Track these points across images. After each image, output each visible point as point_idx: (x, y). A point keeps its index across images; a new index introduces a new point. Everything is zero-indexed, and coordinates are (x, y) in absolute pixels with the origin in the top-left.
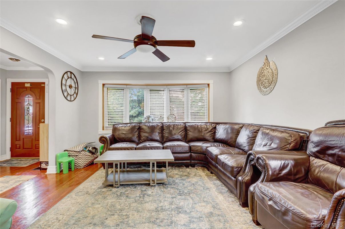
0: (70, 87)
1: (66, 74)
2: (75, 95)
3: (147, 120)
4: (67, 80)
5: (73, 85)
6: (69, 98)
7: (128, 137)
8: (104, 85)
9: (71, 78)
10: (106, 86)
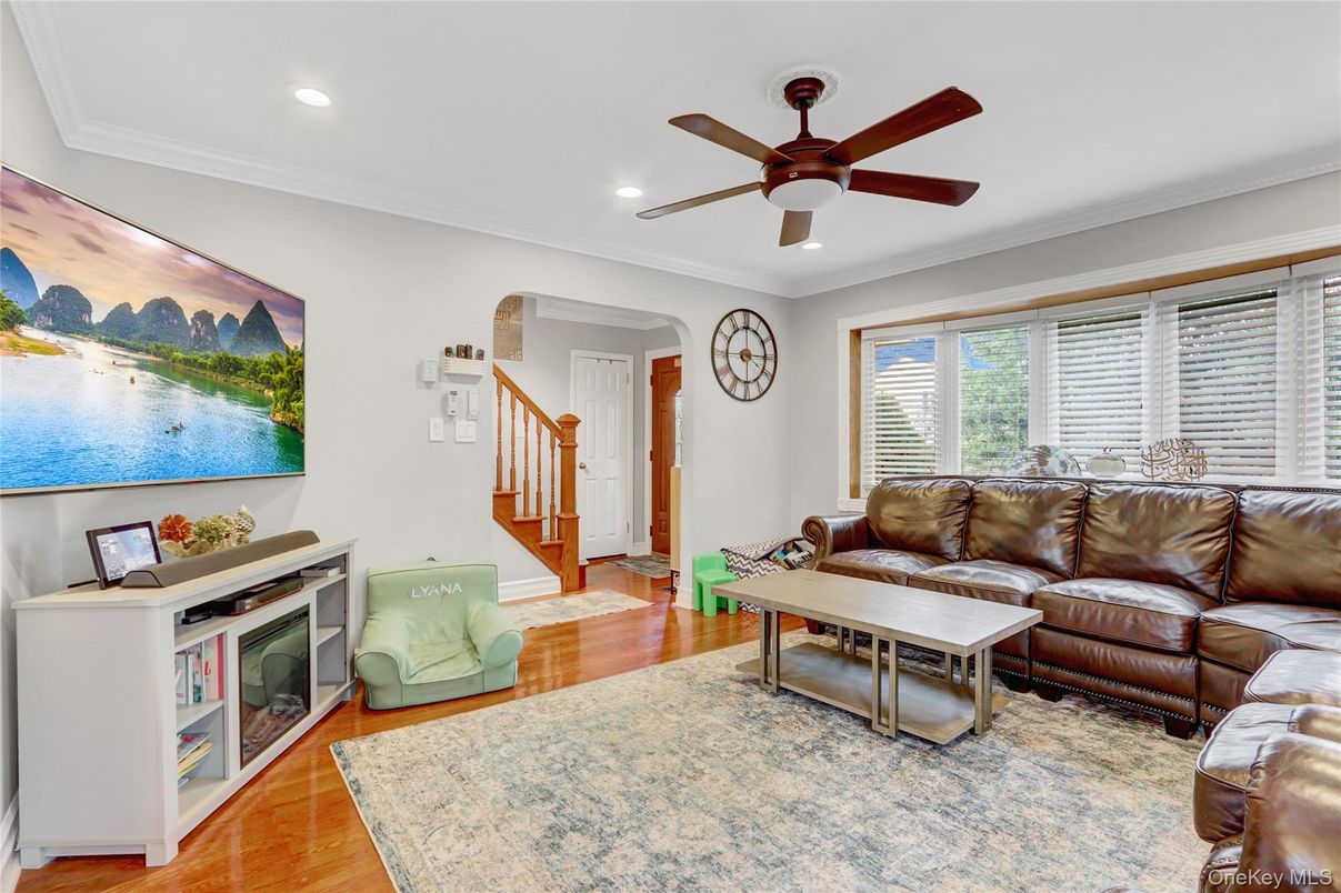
0: (745, 355)
1: (726, 320)
2: (764, 382)
3: (1038, 468)
4: (730, 338)
5: (756, 349)
6: (740, 391)
7: (914, 533)
8: (857, 334)
9: (747, 328)
10: (864, 335)
